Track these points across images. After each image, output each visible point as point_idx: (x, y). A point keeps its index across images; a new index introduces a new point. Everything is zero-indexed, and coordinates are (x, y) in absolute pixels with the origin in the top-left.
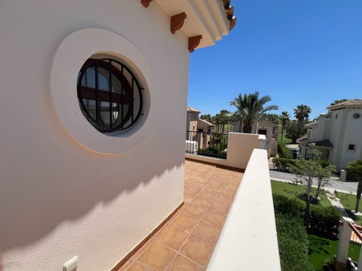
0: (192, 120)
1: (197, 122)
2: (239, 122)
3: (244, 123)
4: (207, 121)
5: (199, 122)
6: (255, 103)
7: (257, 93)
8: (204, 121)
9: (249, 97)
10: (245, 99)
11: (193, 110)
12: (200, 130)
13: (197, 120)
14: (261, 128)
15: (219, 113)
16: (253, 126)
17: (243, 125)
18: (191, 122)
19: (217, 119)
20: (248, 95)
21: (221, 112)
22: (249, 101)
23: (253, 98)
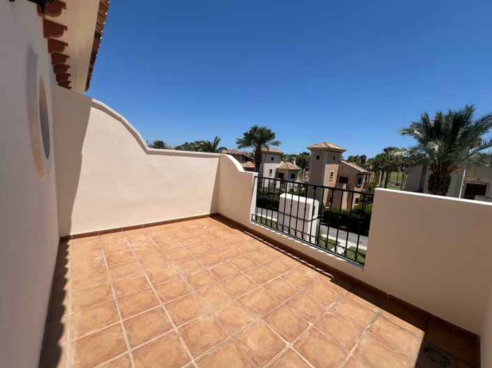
0: (329, 163)
1: (338, 165)
2: (420, 168)
3: (432, 168)
4: (357, 164)
5: (342, 166)
6: (462, 130)
7: (470, 110)
8: (349, 164)
9: (447, 118)
10: (438, 123)
11: (332, 146)
12: (342, 180)
13: (339, 162)
14: (471, 180)
15: (381, 152)
16: (453, 176)
17: (429, 173)
18: (326, 165)
19: (375, 163)
20: (445, 113)
21: (385, 150)
22: (447, 126)
23: (459, 120)
